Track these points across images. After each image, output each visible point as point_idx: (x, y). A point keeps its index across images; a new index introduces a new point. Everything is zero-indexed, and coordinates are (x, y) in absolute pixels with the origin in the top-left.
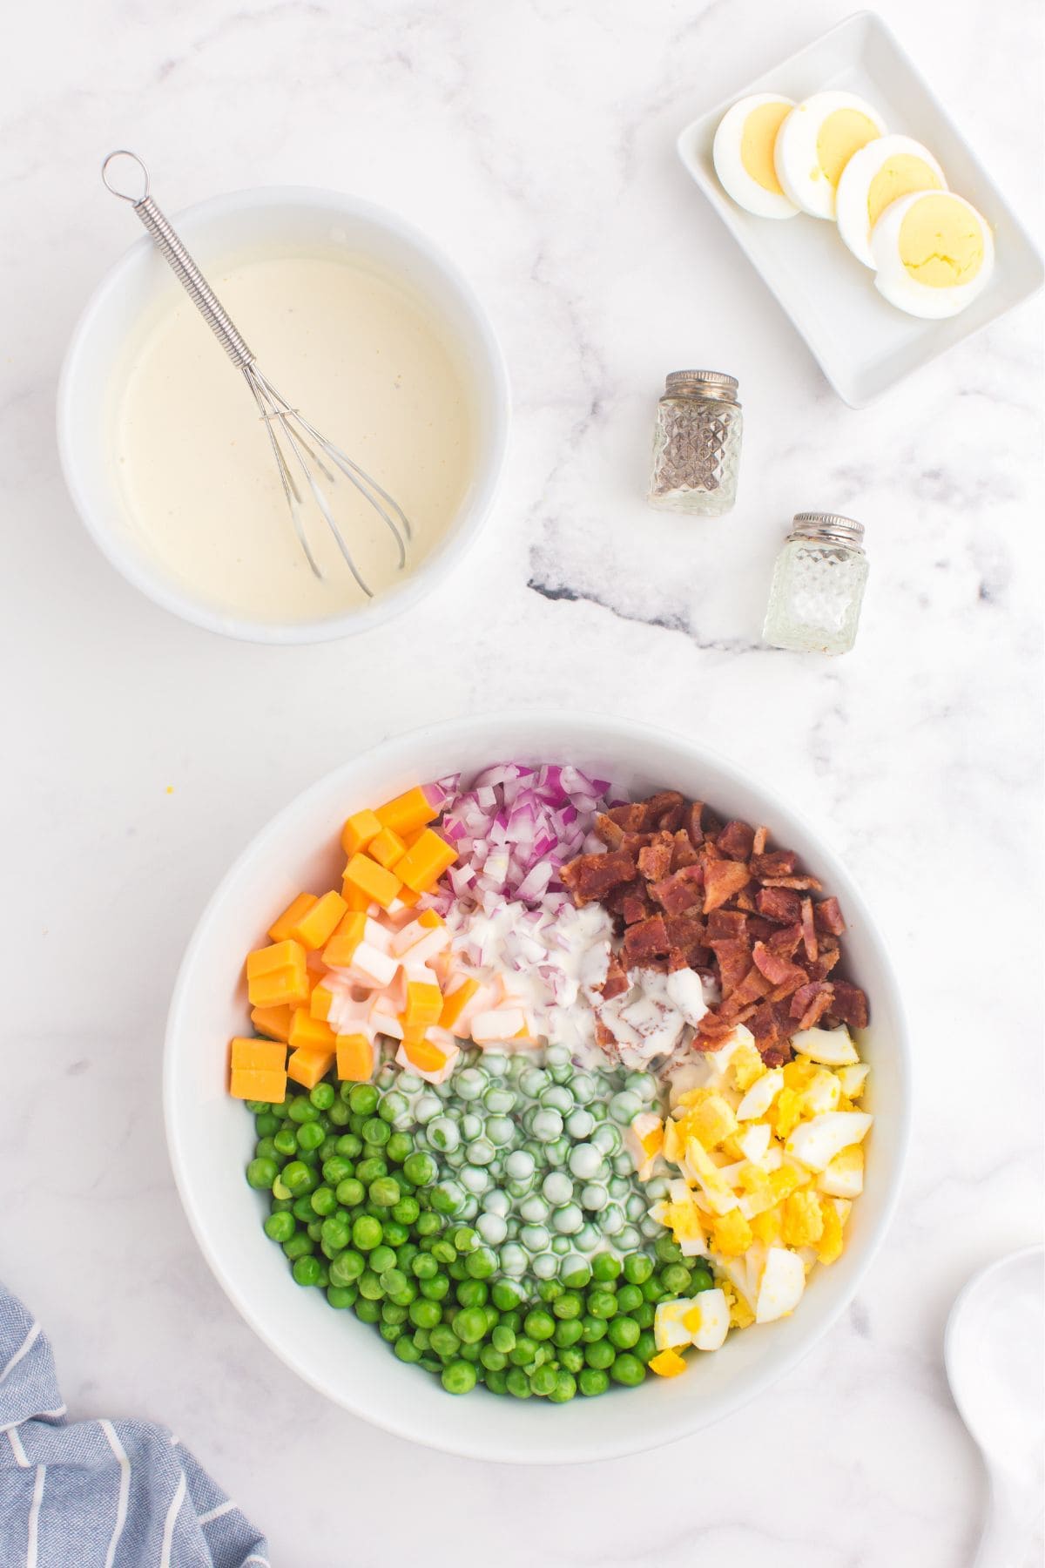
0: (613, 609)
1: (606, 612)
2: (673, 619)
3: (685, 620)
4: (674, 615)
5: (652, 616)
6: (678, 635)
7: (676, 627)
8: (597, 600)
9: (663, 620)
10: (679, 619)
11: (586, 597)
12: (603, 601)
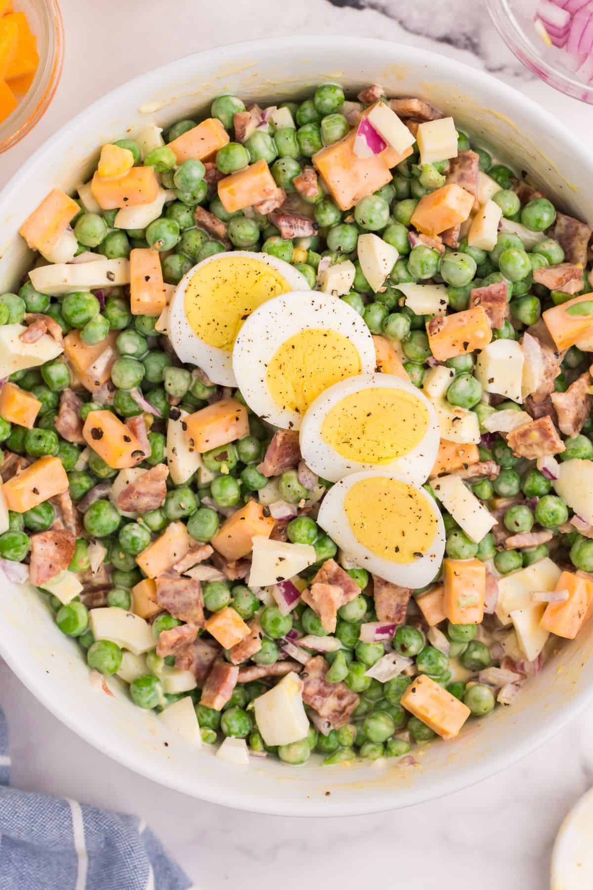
0: (401, 23)
1: (392, 25)
2: (463, 38)
3: (475, 40)
4: (464, 34)
5: (441, 32)
6: (467, 55)
7: (466, 47)
8: (384, 11)
9: (453, 37)
10: (468, 39)
11: (373, 7)
12: (392, 13)
